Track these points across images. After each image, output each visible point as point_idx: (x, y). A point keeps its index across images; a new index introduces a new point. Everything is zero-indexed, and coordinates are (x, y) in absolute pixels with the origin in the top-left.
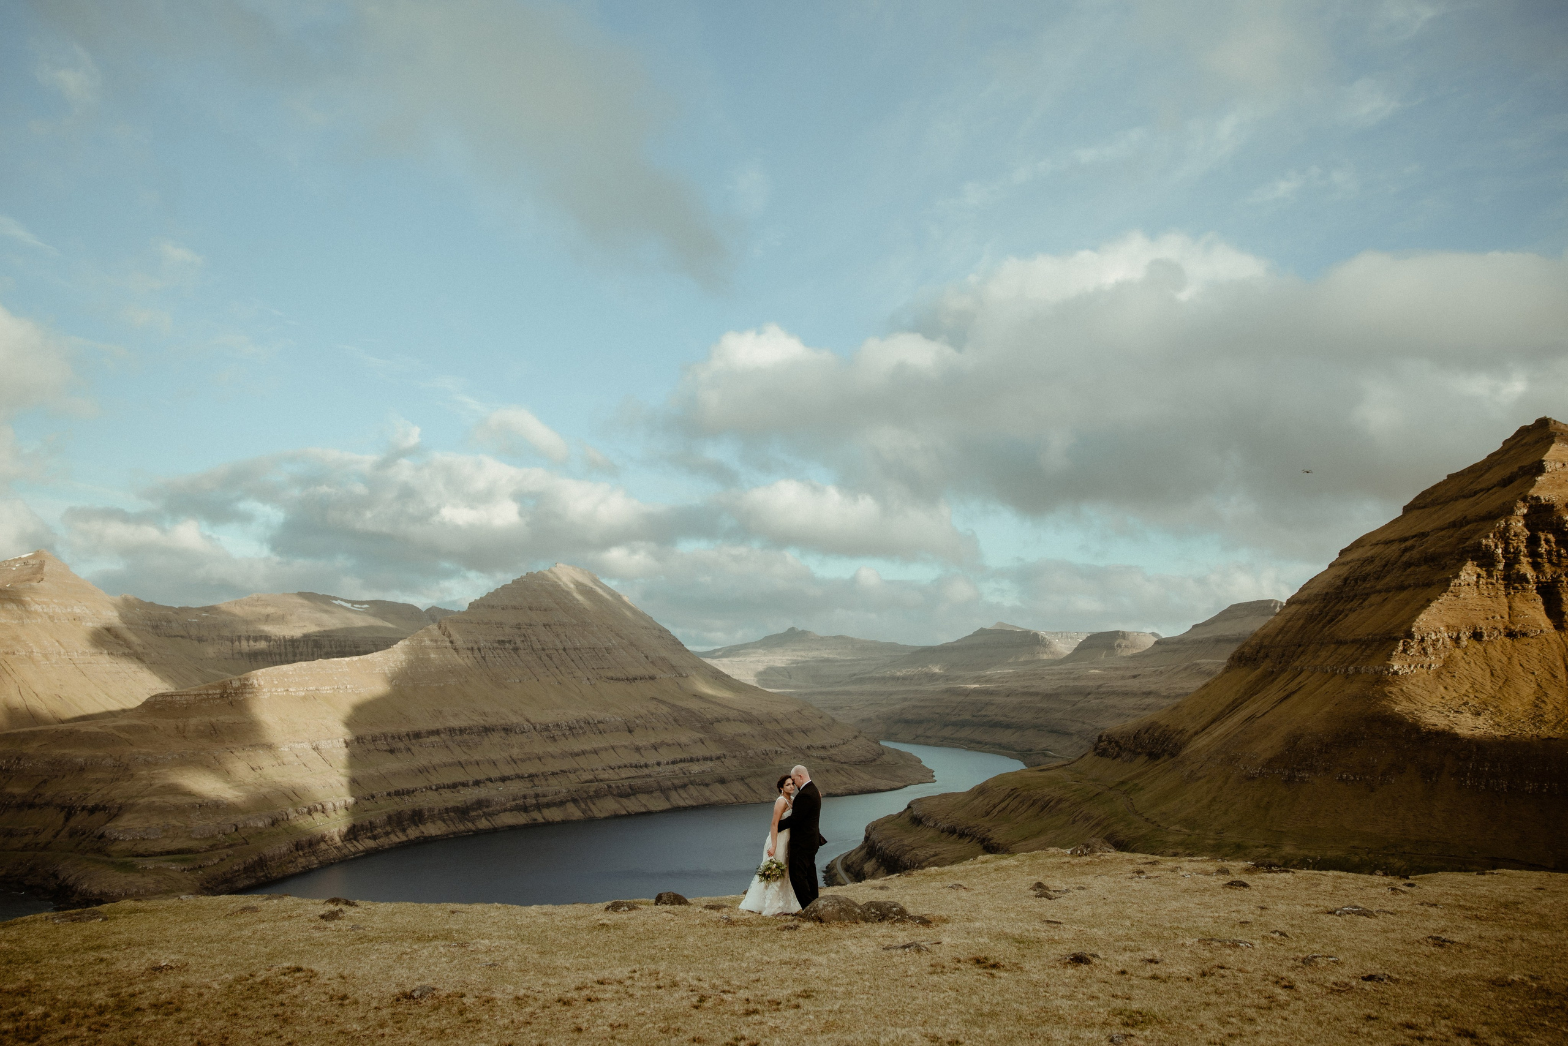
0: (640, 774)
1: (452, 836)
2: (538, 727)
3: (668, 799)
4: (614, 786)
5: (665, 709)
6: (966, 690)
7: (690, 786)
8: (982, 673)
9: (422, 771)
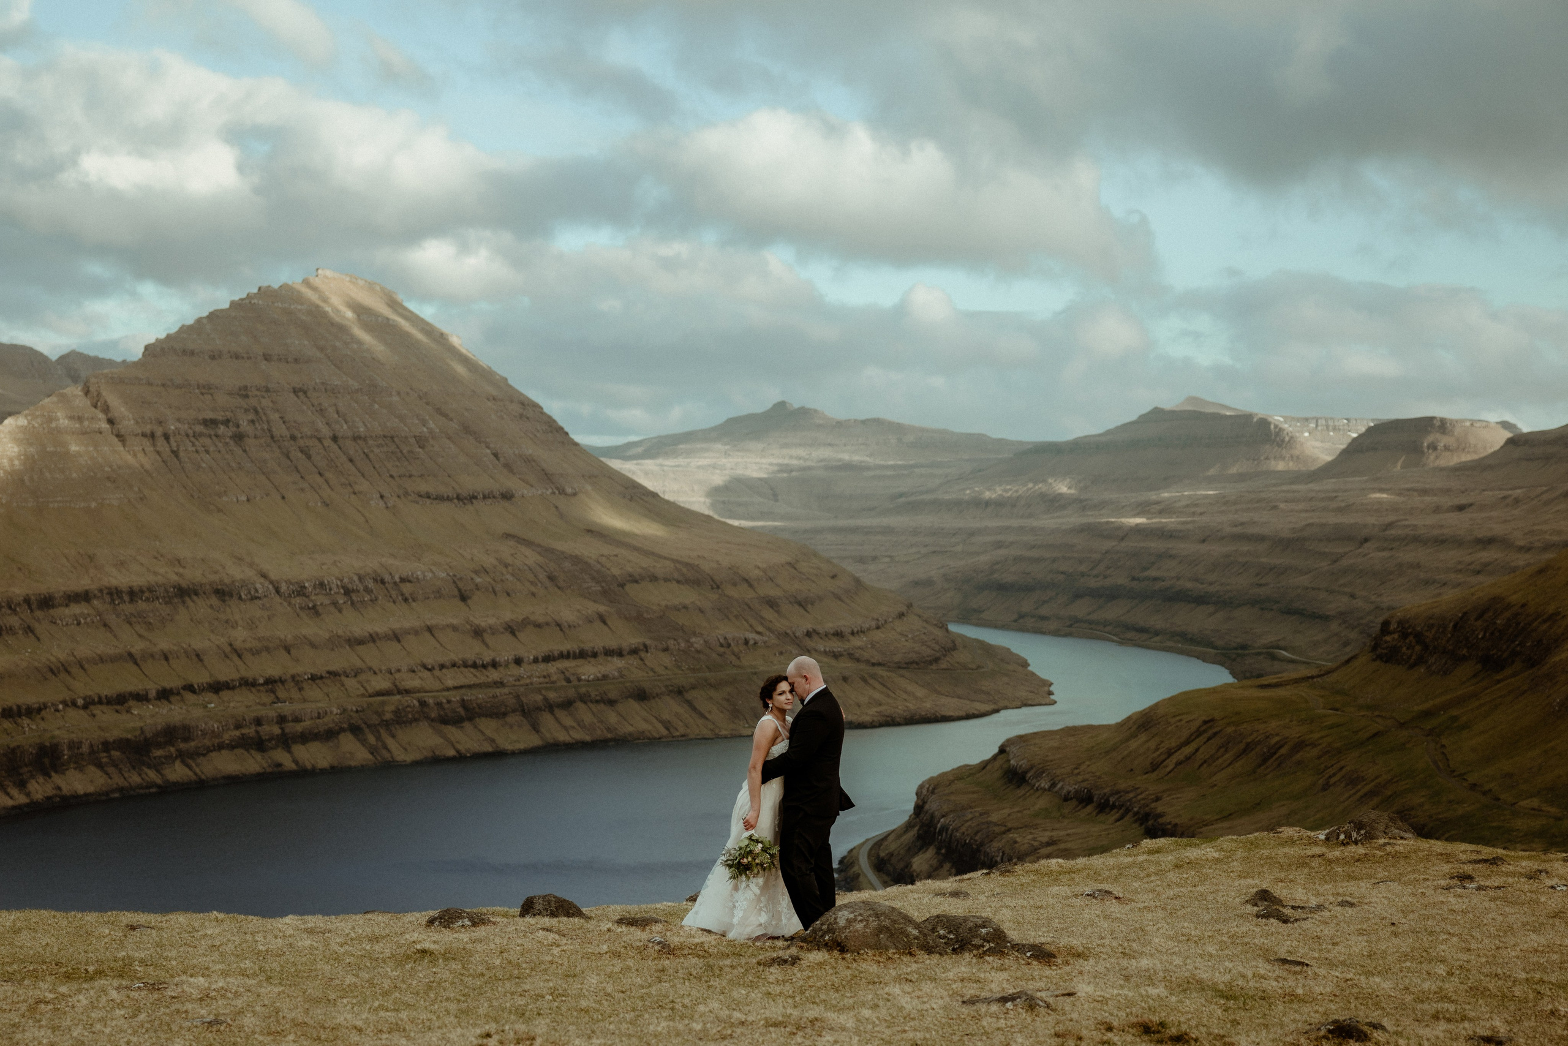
0: (482, 679)
1: (117, 795)
2: (284, 588)
3: (535, 728)
4: (431, 701)
5: (531, 557)
6: (1120, 528)
7: (580, 705)
8: (1153, 496)
9: (57, 670)
